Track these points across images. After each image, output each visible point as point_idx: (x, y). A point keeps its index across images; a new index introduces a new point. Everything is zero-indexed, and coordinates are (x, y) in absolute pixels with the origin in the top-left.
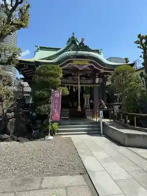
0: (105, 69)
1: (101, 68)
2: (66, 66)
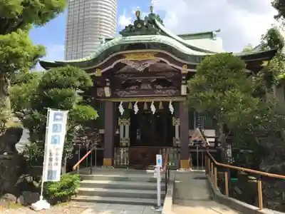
0: (189, 66)
1: (181, 65)
2: (112, 67)
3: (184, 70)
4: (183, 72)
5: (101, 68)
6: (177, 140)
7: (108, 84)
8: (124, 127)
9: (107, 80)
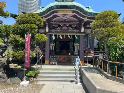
0: (88, 18)
1: (84, 17)
2: (51, 17)
3: (86, 20)
4: (85, 20)
5: (46, 17)
6: (76, 53)
7: (47, 26)
8: (52, 47)
9: (47, 24)
